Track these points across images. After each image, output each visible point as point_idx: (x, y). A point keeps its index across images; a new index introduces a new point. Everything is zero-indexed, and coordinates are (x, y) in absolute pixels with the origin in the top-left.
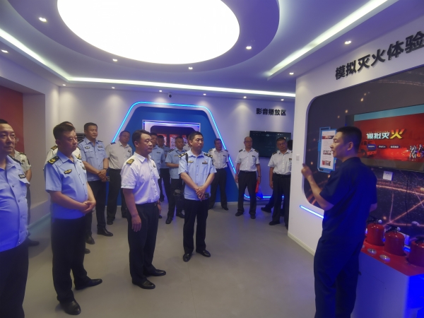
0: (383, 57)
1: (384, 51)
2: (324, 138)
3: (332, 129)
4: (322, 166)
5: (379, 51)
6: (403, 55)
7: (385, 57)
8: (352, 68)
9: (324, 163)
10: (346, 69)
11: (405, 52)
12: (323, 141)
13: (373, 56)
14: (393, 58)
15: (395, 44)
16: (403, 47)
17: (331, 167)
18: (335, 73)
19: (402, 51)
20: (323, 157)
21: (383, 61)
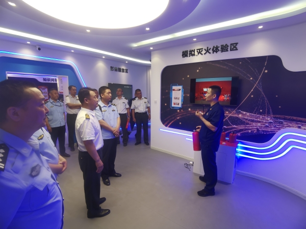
0: (210, 51)
1: (210, 49)
2: (174, 90)
3: (179, 85)
4: (173, 105)
5: (208, 48)
6: (219, 53)
7: (211, 51)
8: (193, 53)
9: (174, 104)
10: (189, 53)
11: (220, 51)
12: (173, 92)
13: (205, 50)
14: (215, 53)
15: (215, 46)
16: (220, 49)
17: (180, 106)
18: (182, 54)
19: (219, 50)
20: (174, 101)
21: (210, 53)
